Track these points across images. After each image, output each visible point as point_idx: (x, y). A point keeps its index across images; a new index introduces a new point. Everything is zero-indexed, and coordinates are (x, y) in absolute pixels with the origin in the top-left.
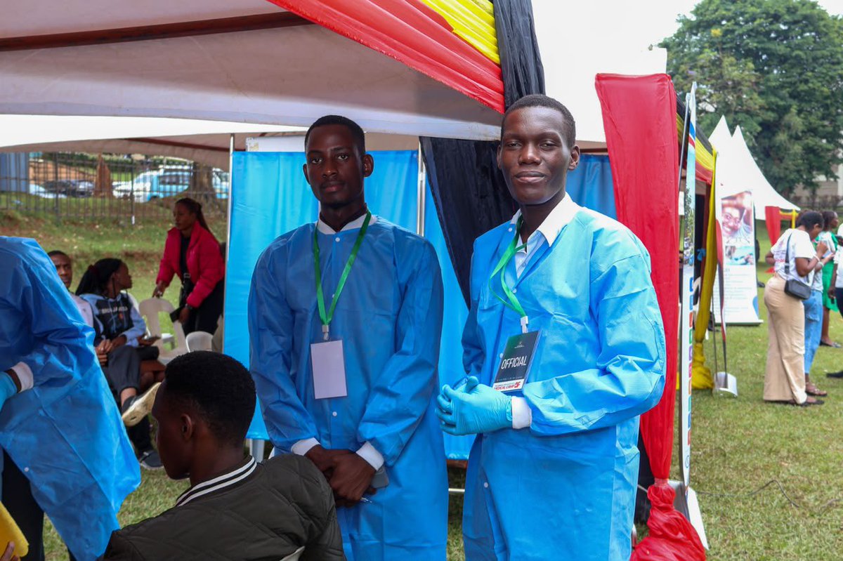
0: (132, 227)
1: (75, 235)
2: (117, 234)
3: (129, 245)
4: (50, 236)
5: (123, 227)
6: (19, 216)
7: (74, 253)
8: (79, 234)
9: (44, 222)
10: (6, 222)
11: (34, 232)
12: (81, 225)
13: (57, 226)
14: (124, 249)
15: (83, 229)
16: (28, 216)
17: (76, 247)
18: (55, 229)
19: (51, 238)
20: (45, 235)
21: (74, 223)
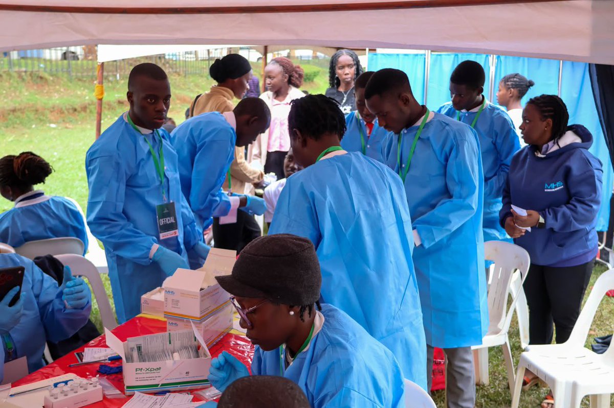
0: (117, 82)
1: (82, 88)
2: (109, 87)
3: (119, 95)
4: (68, 90)
5: (111, 82)
6: (46, 75)
7: (87, 102)
8: (85, 88)
9: (62, 80)
10: (39, 80)
11: (57, 87)
12: (85, 81)
13: (71, 82)
14: (117, 98)
15: (87, 84)
16: (52, 75)
17: (87, 98)
18: (70, 84)
19: (69, 91)
20: (65, 90)
21: (80, 80)
